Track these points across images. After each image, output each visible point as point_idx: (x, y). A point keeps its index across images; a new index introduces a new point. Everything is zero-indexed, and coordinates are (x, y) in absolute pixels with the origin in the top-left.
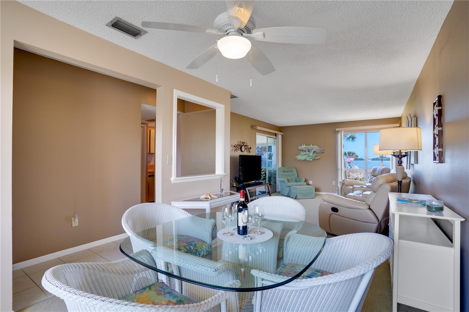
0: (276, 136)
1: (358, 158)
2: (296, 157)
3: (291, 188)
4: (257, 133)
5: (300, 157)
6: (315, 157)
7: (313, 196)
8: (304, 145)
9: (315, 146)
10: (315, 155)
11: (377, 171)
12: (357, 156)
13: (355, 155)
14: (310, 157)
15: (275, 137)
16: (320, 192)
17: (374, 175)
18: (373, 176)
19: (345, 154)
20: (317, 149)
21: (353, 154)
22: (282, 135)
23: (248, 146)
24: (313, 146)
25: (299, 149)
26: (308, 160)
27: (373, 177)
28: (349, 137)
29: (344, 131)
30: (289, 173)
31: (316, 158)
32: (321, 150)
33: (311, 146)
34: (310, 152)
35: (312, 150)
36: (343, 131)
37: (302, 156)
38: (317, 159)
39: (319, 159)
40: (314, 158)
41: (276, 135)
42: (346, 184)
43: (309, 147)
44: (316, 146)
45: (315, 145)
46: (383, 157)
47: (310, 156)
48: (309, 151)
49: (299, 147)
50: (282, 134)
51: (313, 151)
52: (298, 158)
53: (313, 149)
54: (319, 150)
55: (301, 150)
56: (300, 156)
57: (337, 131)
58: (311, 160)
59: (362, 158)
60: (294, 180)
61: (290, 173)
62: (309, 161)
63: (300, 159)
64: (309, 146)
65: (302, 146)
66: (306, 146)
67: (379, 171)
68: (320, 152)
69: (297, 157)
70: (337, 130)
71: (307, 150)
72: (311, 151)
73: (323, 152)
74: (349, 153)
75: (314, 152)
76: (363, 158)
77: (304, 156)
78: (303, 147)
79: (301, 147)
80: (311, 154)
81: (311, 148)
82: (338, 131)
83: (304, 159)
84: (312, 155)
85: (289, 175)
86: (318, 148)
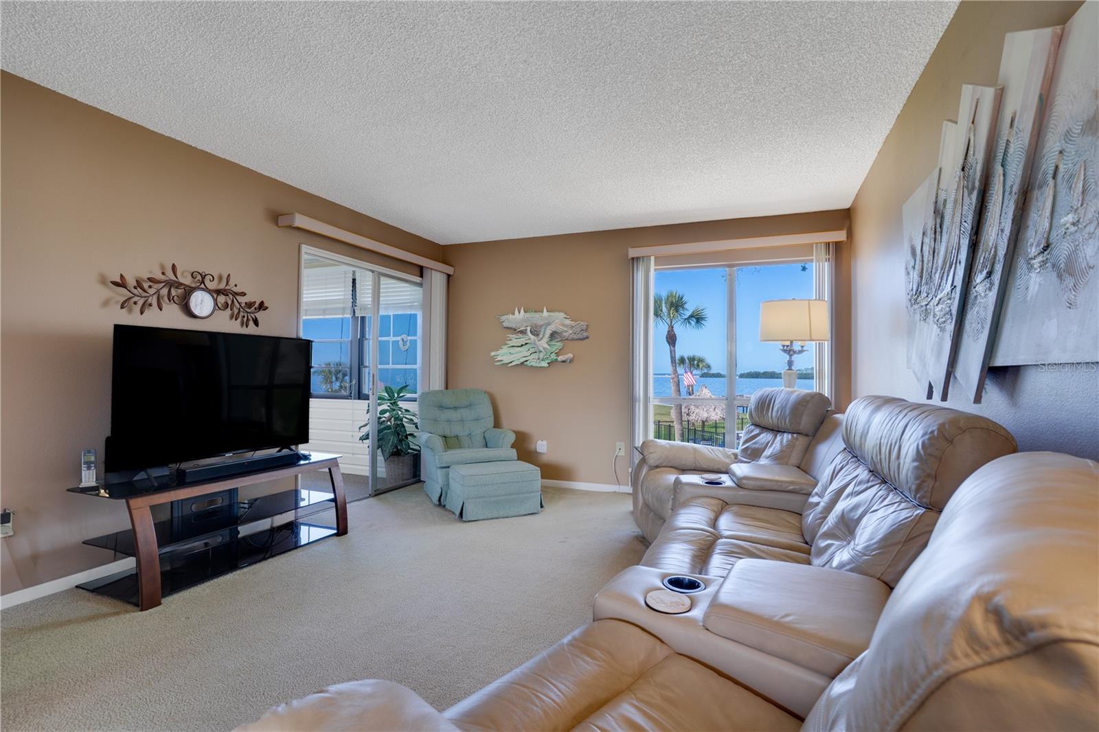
0: (421, 276)
1: (712, 372)
2: (493, 354)
3: (452, 473)
4: (304, 248)
5: (507, 355)
6: (558, 354)
7: (534, 504)
8: (522, 311)
9: (557, 314)
10: (558, 345)
11: (775, 409)
12: (709, 367)
13: (704, 364)
14: (541, 356)
15: (418, 279)
16: (572, 481)
17: (764, 422)
18: (757, 425)
19: (682, 361)
20: (564, 325)
21: (701, 360)
22: (449, 276)
23: (243, 294)
24: (552, 314)
25: (505, 324)
26: (533, 364)
27: (757, 431)
28: (688, 316)
29: (655, 258)
30: (462, 410)
31: (560, 358)
32: (579, 330)
33: (545, 313)
34: (541, 336)
35: (545, 328)
36: (652, 258)
37: (512, 350)
38: (563, 362)
39: (571, 361)
40: (553, 356)
41: (421, 271)
42: (653, 459)
43: (537, 318)
44: (562, 315)
45: (559, 311)
46: (795, 352)
47: (540, 352)
48: (535, 333)
49: (503, 318)
50: (450, 270)
51: (548, 332)
52: (499, 358)
53: (549, 324)
54: (572, 327)
55: (511, 328)
56: (505, 350)
57: (633, 259)
58: (544, 364)
59: (720, 372)
60: (479, 439)
61: (464, 413)
62: (537, 367)
63: (506, 359)
64: (537, 315)
65: (513, 314)
66: (528, 315)
67: (783, 408)
68: (575, 337)
69: (498, 352)
70: (633, 253)
71: (529, 329)
72: (543, 330)
73: (585, 334)
74: (692, 359)
75: (553, 335)
76: (723, 373)
77: (519, 349)
78: (518, 318)
79: (511, 316)
80: (543, 343)
81: (542, 323)
82: (638, 258)
83: (518, 363)
84: (547, 346)
85: (462, 421)
86: (568, 322)
